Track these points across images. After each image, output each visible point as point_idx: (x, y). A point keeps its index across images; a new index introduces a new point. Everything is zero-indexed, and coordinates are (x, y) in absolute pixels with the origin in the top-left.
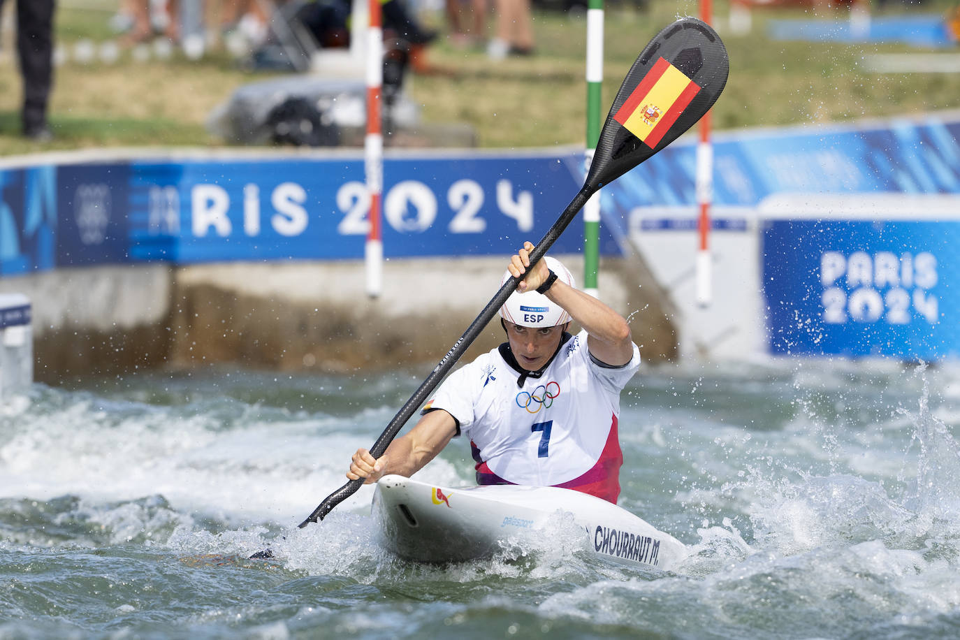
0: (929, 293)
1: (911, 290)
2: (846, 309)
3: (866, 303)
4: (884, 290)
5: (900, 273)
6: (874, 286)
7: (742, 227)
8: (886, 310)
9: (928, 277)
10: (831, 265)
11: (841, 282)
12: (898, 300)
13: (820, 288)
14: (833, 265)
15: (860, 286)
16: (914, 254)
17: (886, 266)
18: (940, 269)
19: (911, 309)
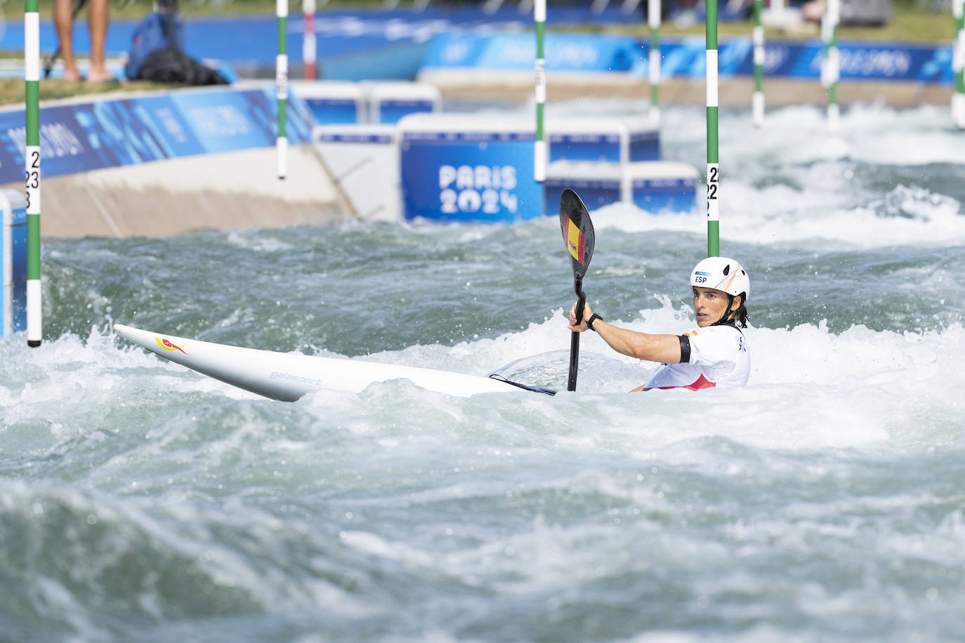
0: (511, 192)
1: (499, 191)
2: (456, 204)
3: (469, 199)
4: (481, 191)
5: (491, 179)
6: (474, 188)
7: (388, 140)
8: (483, 204)
9: (511, 182)
10: (446, 175)
11: (453, 186)
12: (491, 197)
13: (439, 190)
14: (448, 175)
15: (465, 188)
16: (501, 166)
17: (483, 175)
18: (518, 176)
19: (499, 204)
